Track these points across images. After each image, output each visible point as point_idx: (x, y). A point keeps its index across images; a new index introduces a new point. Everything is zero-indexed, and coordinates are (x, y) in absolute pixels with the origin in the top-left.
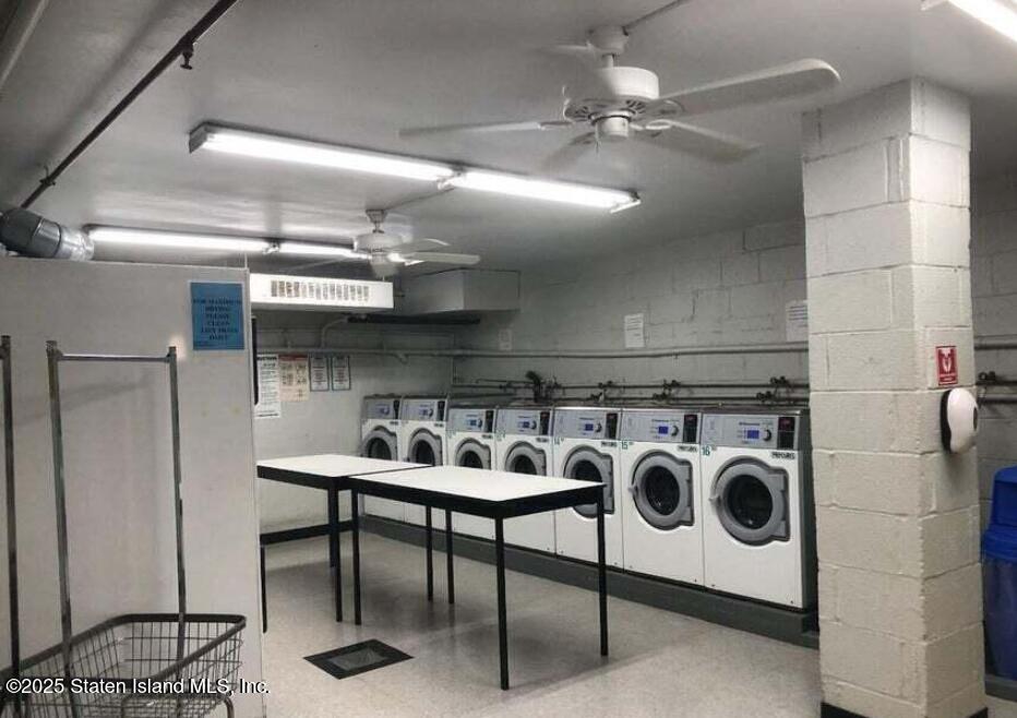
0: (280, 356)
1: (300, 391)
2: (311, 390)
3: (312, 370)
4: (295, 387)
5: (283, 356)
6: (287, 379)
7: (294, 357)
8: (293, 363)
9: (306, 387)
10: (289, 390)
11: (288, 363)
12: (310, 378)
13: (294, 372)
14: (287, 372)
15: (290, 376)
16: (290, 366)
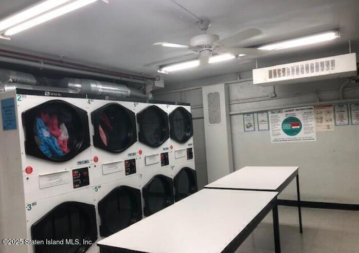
0: (314, 107)
1: (328, 126)
2: (336, 125)
3: (336, 113)
4: (325, 123)
5: (317, 107)
6: (319, 120)
7: (323, 106)
8: (323, 110)
9: (332, 123)
10: (322, 125)
11: (320, 110)
12: (335, 118)
13: (323, 115)
14: (319, 116)
15: (321, 118)
16: (321, 113)
